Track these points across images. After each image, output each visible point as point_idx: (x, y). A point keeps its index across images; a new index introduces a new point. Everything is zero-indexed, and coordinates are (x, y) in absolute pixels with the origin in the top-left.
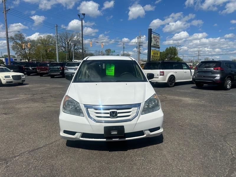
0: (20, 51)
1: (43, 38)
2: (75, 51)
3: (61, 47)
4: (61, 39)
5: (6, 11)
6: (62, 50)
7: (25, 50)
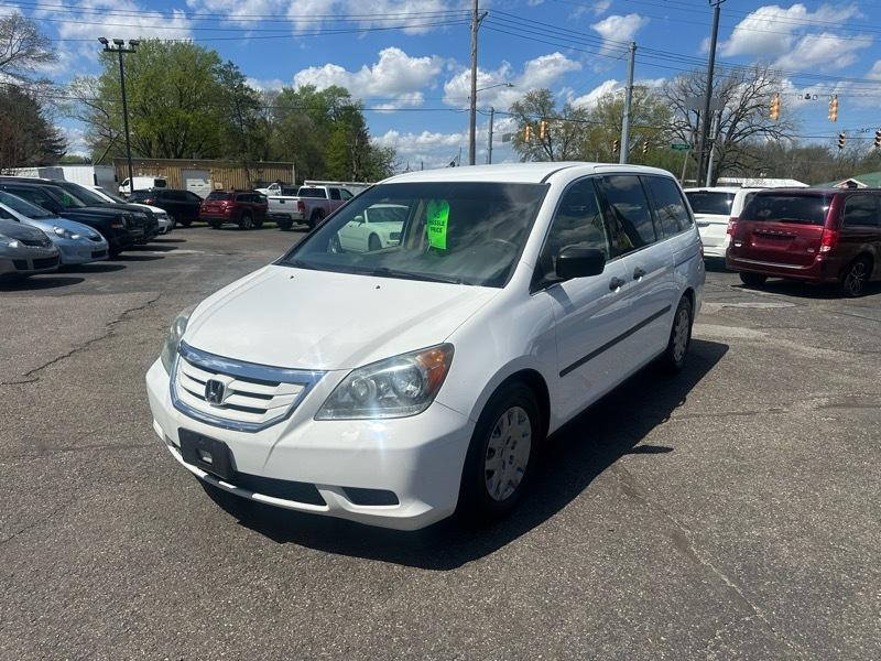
0: (535, 150)
1: (616, 98)
2: (738, 139)
3: (680, 129)
4: (683, 98)
5: (478, 21)
6: (684, 139)
7: (550, 147)
